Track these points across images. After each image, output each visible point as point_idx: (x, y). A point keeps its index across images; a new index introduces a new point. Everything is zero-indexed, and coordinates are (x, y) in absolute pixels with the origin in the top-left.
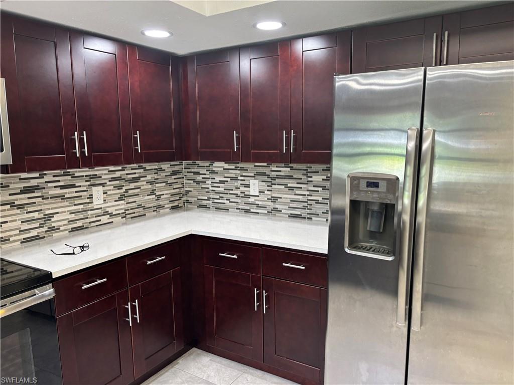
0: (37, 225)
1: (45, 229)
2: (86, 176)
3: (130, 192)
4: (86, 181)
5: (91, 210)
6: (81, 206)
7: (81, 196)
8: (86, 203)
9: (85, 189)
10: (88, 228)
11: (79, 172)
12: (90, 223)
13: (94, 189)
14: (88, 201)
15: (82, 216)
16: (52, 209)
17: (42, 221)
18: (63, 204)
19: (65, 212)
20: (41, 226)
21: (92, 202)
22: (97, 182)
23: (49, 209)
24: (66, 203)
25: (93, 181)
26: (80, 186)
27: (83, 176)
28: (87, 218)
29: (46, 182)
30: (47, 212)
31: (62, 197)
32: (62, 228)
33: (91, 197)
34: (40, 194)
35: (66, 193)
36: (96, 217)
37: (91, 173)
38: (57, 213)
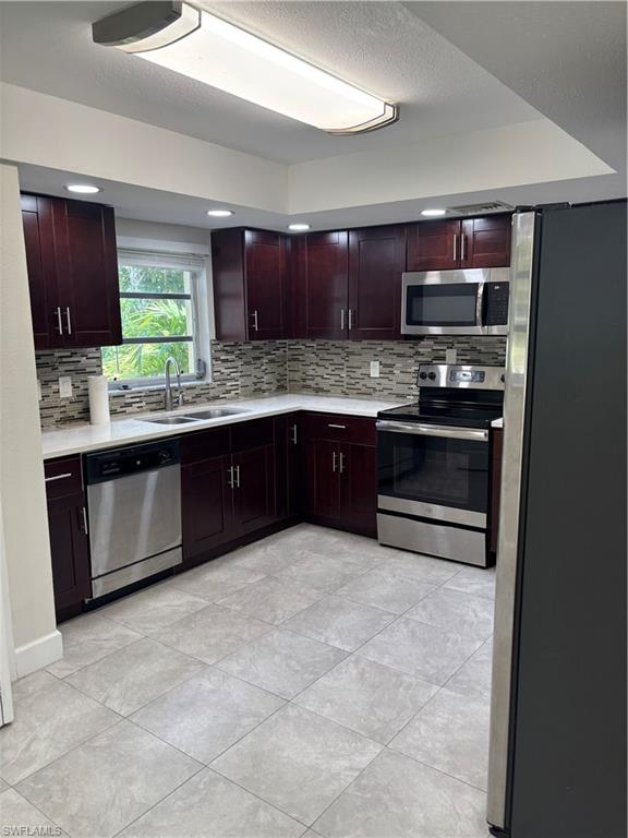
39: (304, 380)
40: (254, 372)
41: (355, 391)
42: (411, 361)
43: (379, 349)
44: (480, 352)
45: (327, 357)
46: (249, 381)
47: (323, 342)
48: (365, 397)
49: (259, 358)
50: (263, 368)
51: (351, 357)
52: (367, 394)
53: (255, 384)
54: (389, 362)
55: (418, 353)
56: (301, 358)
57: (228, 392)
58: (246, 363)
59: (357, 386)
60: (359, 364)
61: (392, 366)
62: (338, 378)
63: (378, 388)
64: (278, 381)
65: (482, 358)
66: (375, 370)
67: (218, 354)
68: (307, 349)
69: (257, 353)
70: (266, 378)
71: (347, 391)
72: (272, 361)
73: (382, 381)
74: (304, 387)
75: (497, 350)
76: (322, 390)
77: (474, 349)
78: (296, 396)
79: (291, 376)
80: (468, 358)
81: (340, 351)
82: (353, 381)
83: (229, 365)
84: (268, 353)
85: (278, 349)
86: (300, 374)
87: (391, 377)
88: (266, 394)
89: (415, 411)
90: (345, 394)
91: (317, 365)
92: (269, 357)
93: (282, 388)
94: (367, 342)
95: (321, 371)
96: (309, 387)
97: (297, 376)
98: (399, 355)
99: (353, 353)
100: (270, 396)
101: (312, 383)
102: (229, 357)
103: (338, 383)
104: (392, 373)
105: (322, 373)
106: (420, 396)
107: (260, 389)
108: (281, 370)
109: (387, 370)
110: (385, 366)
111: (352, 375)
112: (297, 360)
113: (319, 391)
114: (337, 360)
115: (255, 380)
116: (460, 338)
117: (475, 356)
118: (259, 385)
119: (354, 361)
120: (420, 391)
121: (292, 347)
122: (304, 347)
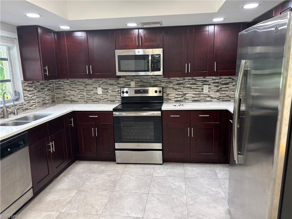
1: (183, 98)
2: (202, 80)
3: (223, 89)
4: (201, 83)
5: (202, 94)
6: (198, 92)
7: (198, 88)
8: (200, 91)
9: (200, 85)
10: (200, 101)
11: (199, 79)
12: (201, 99)
13: (205, 86)
14: (201, 90)
15: (198, 96)
16: (186, 92)
17: (182, 95)
18: (191, 90)
19: (191, 93)
20: (182, 97)
21: (203, 91)
22: (206, 83)
23: (185, 91)
24: (192, 90)
25: (205, 83)
26: (198, 84)
27: (200, 81)
28: (200, 97)
29: (185, 82)
30: (184, 93)
31: (191, 88)
32: (189, 99)
33: (203, 89)
34: (182, 86)
35: (192, 86)
36: (204, 97)
37: (204, 80)
38: (188, 93)
39: (64, 97)
40: (42, 95)
41: (91, 101)
42: (116, 87)
43: (101, 82)
44: (144, 82)
45: (75, 86)
46: (40, 100)
47: (73, 80)
48: (96, 102)
49: (43, 89)
50: (46, 93)
51: (87, 86)
52: (97, 101)
53: (43, 101)
54: (106, 87)
55: (118, 84)
56: (62, 87)
57: (32, 106)
58: (39, 91)
59: (92, 98)
60: (92, 89)
61: (107, 89)
62: (82, 95)
63: (102, 98)
64: (52, 98)
65: (145, 84)
66: (100, 91)
67: (26, 88)
68: (65, 83)
69: (42, 86)
70: (47, 97)
71: (87, 101)
72: (49, 90)
73: (103, 95)
74: (64, 100)
75: (151, 81)
76: (74, 101)
77: (141, 81)
78: (61, 104)
79: (58, 96)
80: (140, 84)
81: (82, 83)
82: (90, 96)
83: (31, 92)
84: (47, 86)
85: (50, 84)
86: (62, 95)
87: (107, 94)
88: (48, 105)
89: (120, 107)
90: (86, 102)
91: (71, 90)
92: (47, 88)
93: (54, 102)
94: (95, 79)
95: (73, 93)
96: (67, 100)
97: (60, 96)
98: (110, 84)
99: (88, 84)
100: (49, 107)
101: (69, 99)
102: (31, 89)
103: (82, 98)
104: (107, 92)
105: (74, 94)
106: (122, 100)
107: (45, 103)
108: (52, 94)
109: (105, 91)
110: (104, 89)
111: (89, 94)
112: (60, 88)
113: (72, 102)
114: (81, 87)
115: (43, 99)
116: (135, 77)
117: (142, 84)
118: (44, 101)
119: (89, 88)
120: (121, 99)
121: (56, 83)
122: (63, 83)
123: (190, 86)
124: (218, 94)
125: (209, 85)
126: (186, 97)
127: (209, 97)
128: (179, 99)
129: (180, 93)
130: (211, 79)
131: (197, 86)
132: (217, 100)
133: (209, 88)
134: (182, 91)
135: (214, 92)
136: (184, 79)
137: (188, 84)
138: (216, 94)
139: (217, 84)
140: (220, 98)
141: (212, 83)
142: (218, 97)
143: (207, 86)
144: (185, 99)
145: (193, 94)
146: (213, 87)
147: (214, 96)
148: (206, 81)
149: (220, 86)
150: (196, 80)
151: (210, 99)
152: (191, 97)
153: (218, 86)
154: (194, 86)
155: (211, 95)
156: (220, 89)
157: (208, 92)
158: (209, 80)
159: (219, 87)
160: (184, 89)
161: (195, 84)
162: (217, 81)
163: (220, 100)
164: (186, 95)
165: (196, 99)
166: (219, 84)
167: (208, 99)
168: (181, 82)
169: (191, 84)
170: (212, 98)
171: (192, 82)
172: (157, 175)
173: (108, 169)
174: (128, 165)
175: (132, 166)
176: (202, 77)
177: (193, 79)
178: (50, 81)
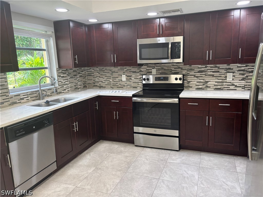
0: (202, 84)
1: (205, 86)
2: (225, 68)
3: (249, 77)
4: (225, 70)
5: (225, 82)
6: (221, 80)
7: (221, 76)
8: (223, 79)
9: (224, 73)
10: (223, 89)
11: (222, 66)
12: (224, 87)
13: (228, 74)
14: (225, 78)
15: (221, 84)
16: (208, 79)
17: (204, 83)
18: (213, 78)
19: (213, 81)
20: (203, 85)
21: (226, 79)
22: (230, 71)
23: (207, 79)
24: (214, 78)
25: (228, 70)
26: (221, 72)
27: (224, 68)
28: (223, 85)
29: (207, 69)
30: (206, 80)
31: (213, 76)
32: (211, 87)
33: (226, 77)
34: (204, 74)
35: (215, 74)
36: (227, 85)
37: (228, 67)
38: (210, 81)
39: (94, 83)
40: (75, 81)
41: (116, 87)
42: (139, 74)
43: (125, 70)
44: (165, 69)
45: (103, 74)
46: (73, 85)
47: (101, 68)
48: (120, 89)
49: (76, 75)
50: (78, 79)
51: (114, 73)
52: (121, 87)
53: (75, 86)
55: (141, 71)
56: (92, 74)
57: (65, 90)
58: (71, 78)
59: (117, 85)
60: (117, 76)
61: (131, 76)
62: (109, 82)
63: (126, 85)
64: (84, 84)
65: (166, 71)
66: (124, 78)
67: (60, 74)
68: (95, 71)
69: (75, 73)
70: (79, 83)
71: (113, 87)
72: (81, 76)
73: (127, 82)
74: (94, 86)
75: (171, 69)
76: (102, 87)
77: (162, 69)
78: (92, 89)
79: (89, 82)
80: (160, 72)
81: (109, 71)
82: (115, 83)
83: (65, 78)
85: (82, 71)
86: (92, 81)
87: (130, 80)
89: (141, 93)
90: (112, 88)
91: (100, 77)
92: (80, 74)
93: (85, 87)
94: (120, 67)
95: (101, 79)
96: (96, 86)
97: (91, 82)
98: (133, 72)
99: (114, 72)
100: (81, 91)
101: (98, 84)
102: (64, 75)
103: (109, 84)
104: (131, 79)
106: (143, 87)
107: (77, 88)
108: (84, 80)
109: (129, 78)
110: (128, 76)
111: (115, 80)
112: (91, 75)
113: (101, 87)
114: (108, 75)
115: (75, 84)
116: (157, 65)
117: (163, 71)
118: (77, 86)
119: (115, 75)
120: (143, 85)
121: (88, 70)
122: (93, 70)
123: (212, 73)
124: (243, 82)
125: (233, 73)
126: (208, 85)
127: (233, 85)
128: (200, 87)
129: (202, 81)
130: (236, 67)
131: (219, 74)
132: (242, 88)
133: (233, 76)
134: (203, 78)
135: (239, 80)
136: (206, 67)
137: (211, 71)
138: (241, 82)
139: (242, 72)
140: (246, 86)
141: (237, 71)
142: (243, 85)
143: (232, 74)
144: (207, 87)
145: (215, 82)
146: (238, 75)
147: (239, 84)
148: (230, 69)
149: (245, 74)
150: (219, 68)
151: (234, 87)
152: (213, 85)
153: (243, 74)
154: (217, 74)
155: (235, 84)
156: (245, 77)
157: (232, 80)
158: (234, 68)
159: (245, 76)
160: (206, 76)
161: (219, 72)
162: (243, 68)
163: (245, 89)
164: (208, 83)
165: (219, 87)
166: (245, 72)
167: (232, 87)
168: (203, 69)
169: (213, 72)
170: (236, 86)
171: (214, 69)
172: (171, 161)
173: (126, 150)
174: (145, 148)
175: (149, 149)
176: (226, 65)
177: (216, 67)
178: (82, 68)
